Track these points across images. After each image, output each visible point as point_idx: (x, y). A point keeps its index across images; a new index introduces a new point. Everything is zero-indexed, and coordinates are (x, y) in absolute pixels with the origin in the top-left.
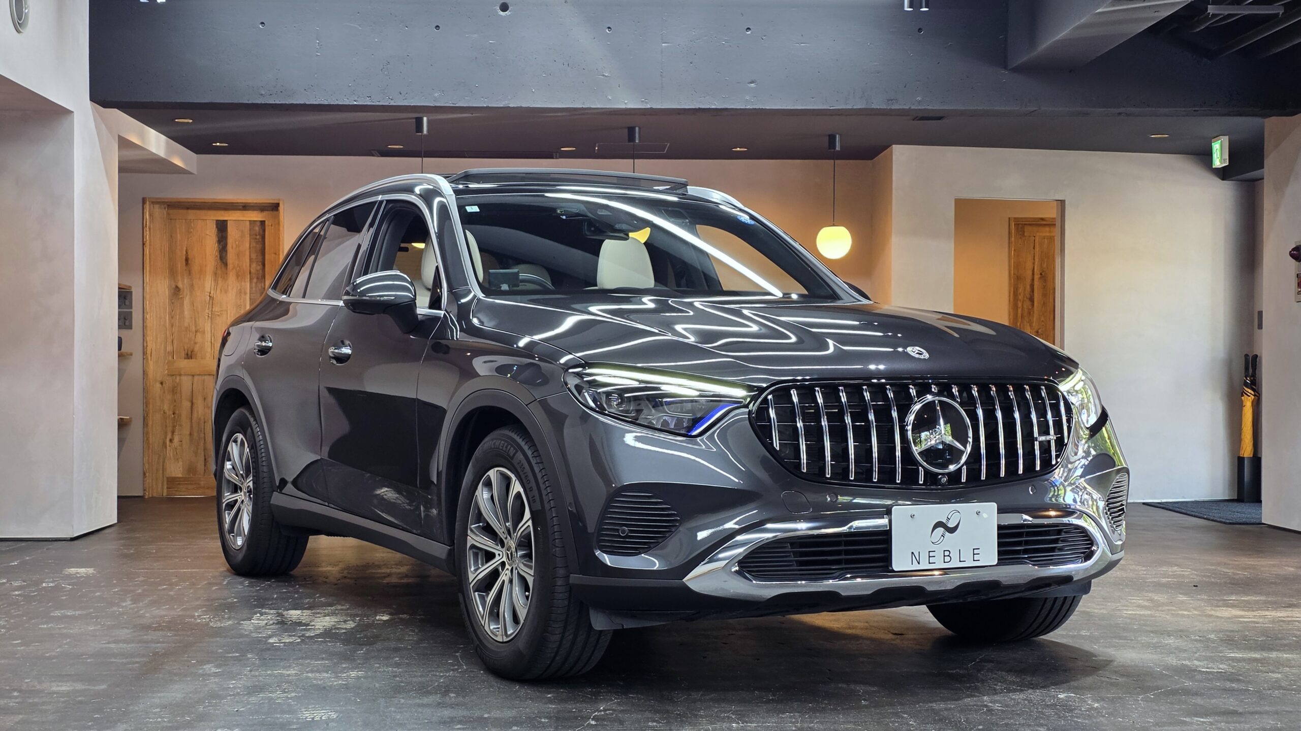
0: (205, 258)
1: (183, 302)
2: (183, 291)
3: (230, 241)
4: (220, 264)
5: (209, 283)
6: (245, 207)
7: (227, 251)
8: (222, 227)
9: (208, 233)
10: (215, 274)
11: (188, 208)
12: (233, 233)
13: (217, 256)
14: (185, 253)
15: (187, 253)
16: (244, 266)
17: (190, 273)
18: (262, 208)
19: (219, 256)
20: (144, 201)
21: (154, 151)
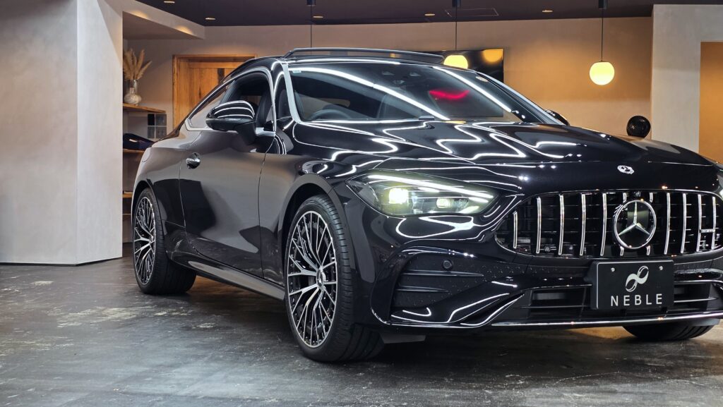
6: (235, 60)
9: (213, 77)
11: (201, 61)
15: (200, 90)
20: (174, 57)
21: (160, 23)
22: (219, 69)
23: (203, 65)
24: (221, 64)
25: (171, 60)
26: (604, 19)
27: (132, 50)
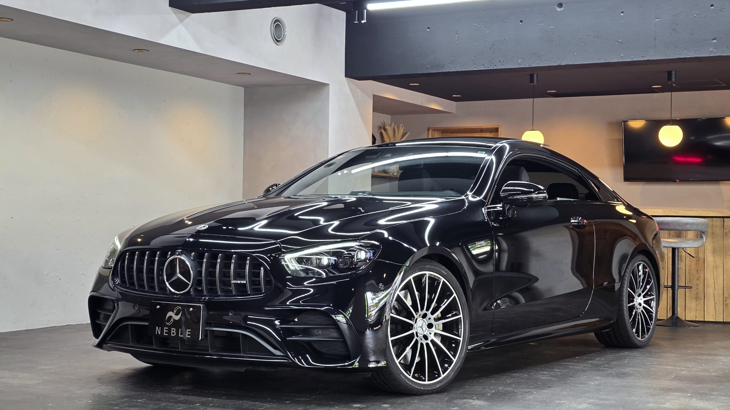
11: (452, 133)
18: (490, 131)
20: (428, 130)
21: (410, 102)
25: (427, 132)
27: (393, 124)
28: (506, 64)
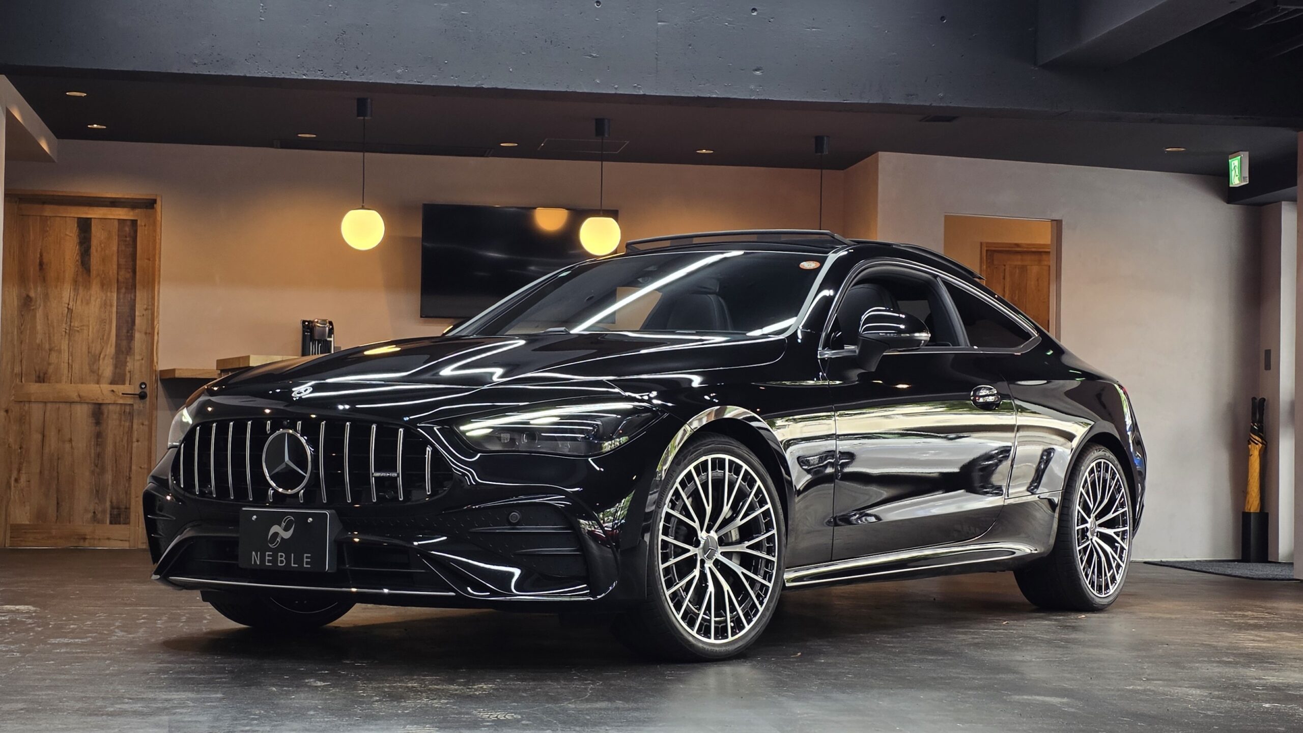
0: (64, 262)
1: (36, 313)
2: (36, 301)
3: (94, 242)
4: (81, 270)
5: (67, 292)
6: (114, 203)
7: (89, 255)
8: (85, 226)
9: (67, 233)
10: (75, 282)
11: (44, 203)
12: (97, 234)
13: (77, 261)
14: (39, 256)
15: (41, 256)
16: (111, 273)
17: (44, 280)
18: (132, 204)
19: (80, 261)
21: (30, 131)
22: (79, 218)
23: (49, 210)
24: (86, 209)
26: (824, 171)
28: (372, 74)
